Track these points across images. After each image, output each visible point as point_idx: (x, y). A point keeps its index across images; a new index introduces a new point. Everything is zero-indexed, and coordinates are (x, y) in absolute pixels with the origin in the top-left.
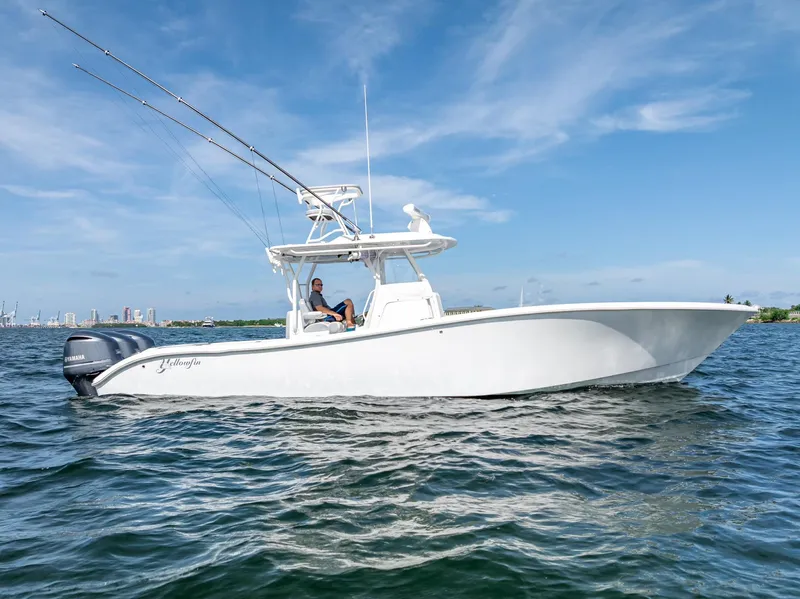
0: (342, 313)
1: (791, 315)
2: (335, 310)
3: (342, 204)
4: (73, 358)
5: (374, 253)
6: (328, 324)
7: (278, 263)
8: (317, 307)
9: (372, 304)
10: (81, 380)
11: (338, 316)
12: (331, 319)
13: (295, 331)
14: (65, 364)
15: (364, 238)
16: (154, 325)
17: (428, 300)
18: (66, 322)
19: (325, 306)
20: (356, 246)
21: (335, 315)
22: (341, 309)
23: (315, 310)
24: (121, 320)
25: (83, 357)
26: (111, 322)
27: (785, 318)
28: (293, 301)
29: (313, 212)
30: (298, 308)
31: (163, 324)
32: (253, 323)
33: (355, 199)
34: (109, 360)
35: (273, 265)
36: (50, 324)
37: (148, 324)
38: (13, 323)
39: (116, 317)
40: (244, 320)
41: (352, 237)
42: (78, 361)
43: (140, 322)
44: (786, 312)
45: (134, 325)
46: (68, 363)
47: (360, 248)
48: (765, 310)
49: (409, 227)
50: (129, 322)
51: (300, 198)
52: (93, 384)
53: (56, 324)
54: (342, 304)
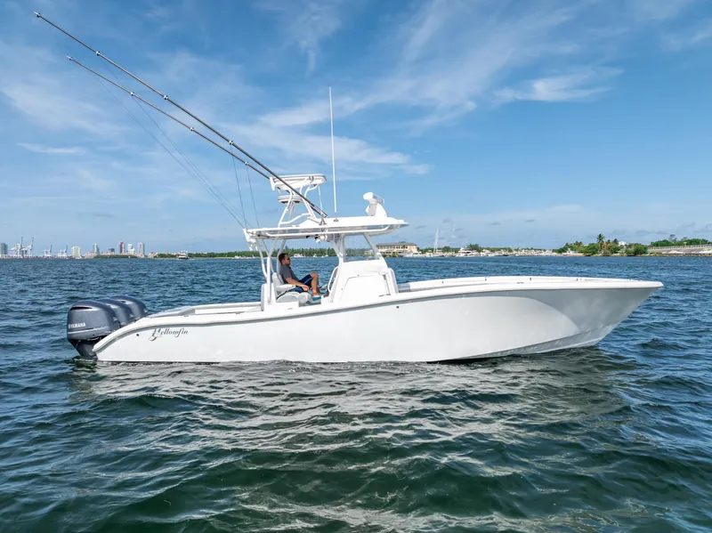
0: (309, 284)
1: (649, 250)
2: (302, 281)
3: (308, 189)
4: (76, 326)
5: (338, 235)
6: (297, 295)
7: (253, 241)
8: (287, 280)
9: (335, 279)
10: (83, 345)
11: (305, 287)
12: (300, 290)
13: (269, 302)
14: (69, 330)
15: (330, 222)
16: (143, 256)
17: (384, 276)
18: (73, 254)
19: (294, 278)
20: (323, 230)
21: (302, 286)
22: (307, 281)
23: (286, 282)
24: (117, 252)
25: (84, 325)
26: (109, 254)
27: (644, 253)
28: (267, 276)
29: (284, 198)
30: (272, 281)
31: (150, 256)
32: (222, 255)
33: (320, 185)
34: (107, 327)
35: (250, 243)
36: (59, 255)
37: (139, 255)
38: (30, 255)
39: (113, 250)
40: (215, 252)
41: (320, 220)
42: (80, 329)
43: (132, 254)
44: (646, 248)
45: (127, 257)
46: (72, 330)
47: (327, 232)
48: (630, 246)
49: (367, 210)
50: (123, 254)
51: (273, 185)
52: (93, 350)
53: (65, 255)
54: (309, 276)
